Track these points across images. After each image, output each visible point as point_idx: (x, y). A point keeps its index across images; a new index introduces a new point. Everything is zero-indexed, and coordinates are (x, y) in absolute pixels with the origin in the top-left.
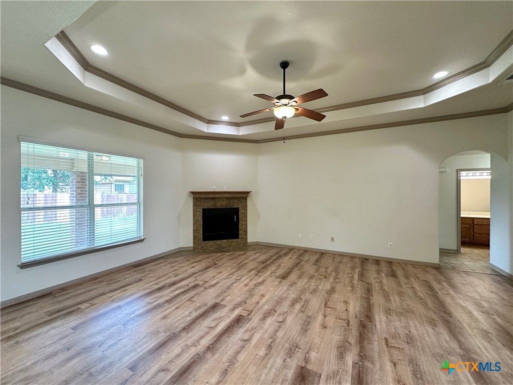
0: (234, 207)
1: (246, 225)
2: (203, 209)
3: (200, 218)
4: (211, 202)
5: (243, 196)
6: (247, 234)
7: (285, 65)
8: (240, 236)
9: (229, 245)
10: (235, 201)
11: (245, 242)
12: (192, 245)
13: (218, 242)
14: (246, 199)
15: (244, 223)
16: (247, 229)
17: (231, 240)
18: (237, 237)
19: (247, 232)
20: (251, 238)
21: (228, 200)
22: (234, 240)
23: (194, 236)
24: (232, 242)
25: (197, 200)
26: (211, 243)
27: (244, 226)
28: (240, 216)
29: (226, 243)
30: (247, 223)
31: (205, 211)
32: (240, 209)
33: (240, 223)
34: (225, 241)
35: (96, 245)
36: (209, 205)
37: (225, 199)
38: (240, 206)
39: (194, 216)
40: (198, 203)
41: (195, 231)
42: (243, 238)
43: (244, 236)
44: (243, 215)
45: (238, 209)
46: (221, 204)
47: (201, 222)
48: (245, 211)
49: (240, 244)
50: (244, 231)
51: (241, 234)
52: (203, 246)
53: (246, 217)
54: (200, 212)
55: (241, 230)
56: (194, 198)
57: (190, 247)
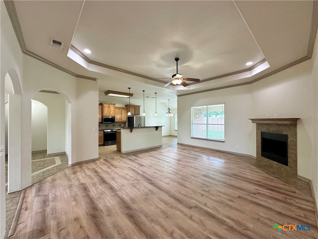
0: (284, 134)
1: (296, 155)
2: (261, 132)
3: (260, 139)
4: (266, 127)
5: (294, 122)
7: (177, 60)
8: (289, 164)
9: (279, 167)
10: (284, 128)
11: (294, 172)
13: (271, 161)
14: (295, 126)
15: (293, 152)
19: (296, 162)
21: (278, 126)
22: (283, 165)
23: (257, 150)
24: (281, 166)
26: (266, 160)
27: (294, 156)
28: (289, 143)
29: (276, 165)
32: (289, 136)
33: (289, 151)
34: (275, 162)
36: (265, 129)
37: (276, 125)
38: (288, 133)
39: (257, 136)
40: (259, 127)
41: (257, 147)
42: (292, 167)
43: (293, 166)
44: (292, 143)
45: (286, 136)
46: (273, 130)
47: (260, 141)
48: (295, 139)
49: (289, 172)
50: (293, 160)
51: (290, 162)
52: (261, 159)
53: (296, 146)
54: (259, 133)
55: (290, 158)
56: (257, 124)
57: (255, 157)
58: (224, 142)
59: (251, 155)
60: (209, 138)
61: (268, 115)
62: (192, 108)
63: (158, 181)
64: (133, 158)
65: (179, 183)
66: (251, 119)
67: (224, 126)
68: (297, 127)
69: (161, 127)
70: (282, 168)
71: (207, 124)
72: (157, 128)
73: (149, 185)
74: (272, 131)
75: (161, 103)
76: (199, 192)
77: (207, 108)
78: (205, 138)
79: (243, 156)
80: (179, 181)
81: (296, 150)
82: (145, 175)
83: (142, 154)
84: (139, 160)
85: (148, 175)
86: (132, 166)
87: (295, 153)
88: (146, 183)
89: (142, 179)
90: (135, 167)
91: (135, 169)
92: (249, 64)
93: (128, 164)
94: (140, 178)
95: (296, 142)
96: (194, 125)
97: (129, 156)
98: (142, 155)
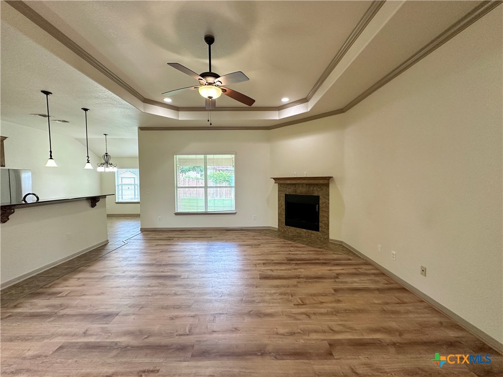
0: (315, 195)
1: (328, 218)
2: (285, 195)
3: (283, 203)
4: (292, 188)
5: (324, 182)
6: (328, 228)
7: (210, 40)
8: (320, 229)
9: (308, 235)
10: (315, 188)
11: (326, 237)
12: (277, 227)
13: (298, 230)
14: (327, 185)
15: (325, 214)
16: (329, 223)
17: (310, 231)
18: (317, 229)
19: (328, 225)
20: (333, 235)
21: (308, 187)
22: (314, 232)
23: (279, 219)
25: (281, 186)
26: (292, 229)
27: (326, 219)
28: (320, 205)
29: (305, 233)
30: (328, 215)
31: (287, 196)
32: (320, 197)
33: (320, 214)
34: (305, 230)
35: (208, 211)
36: (290, 191)
37: (305, 185)
38: (320, 195)
39: (279, 201)
40: (282, 189)
41: (279, 214)
42: (324, 232)
43: (325, 230)
44: (324, 205)
45: (318, 197)
46: (301, 191)
47: (284, 207)
48: (327, 200)
49: (320, 238)
50: (325, 224)
51: (322, 227)
52: (286, 230)
53: (328, 207)
54: (283, 197)
55: (321, 222)
56: (278, 184)
57: (276, 228)
58: (235, 213)
59: (269, 227)
60: (210, 210)
61: (295, 173)
62: (175, 156)
63: (208, 336)
64: (40, 304)
65: (249, 314)
66: (274, 179)
67: (234, 189)
68: (330, 187)
69: (104, 196)
70: (313, 235)
71: (206, 187)
72: (93, 201)
73: (200, 363)
74: (300, 193)
75: (77, 139)
76: (297, 312)
77: (205, 159)
78: (203, 210)
79: (263, 230)
80: (246, 311)
81: (328, 212)
82: (152, 340)
83: (66, 280)
84: (75, 303)
85: (160, 334)
86: (66, 335)
87: (327, 216)
88: (186, 364)
89: (161, 361)
90: (85, 334)
91: (92, 339)
92: (285, 100)
93: (43, 338)
94: (147, 360)
95: (329, 204)
96: (178, 189)
97: (15, 307)
98: (66, 283)
